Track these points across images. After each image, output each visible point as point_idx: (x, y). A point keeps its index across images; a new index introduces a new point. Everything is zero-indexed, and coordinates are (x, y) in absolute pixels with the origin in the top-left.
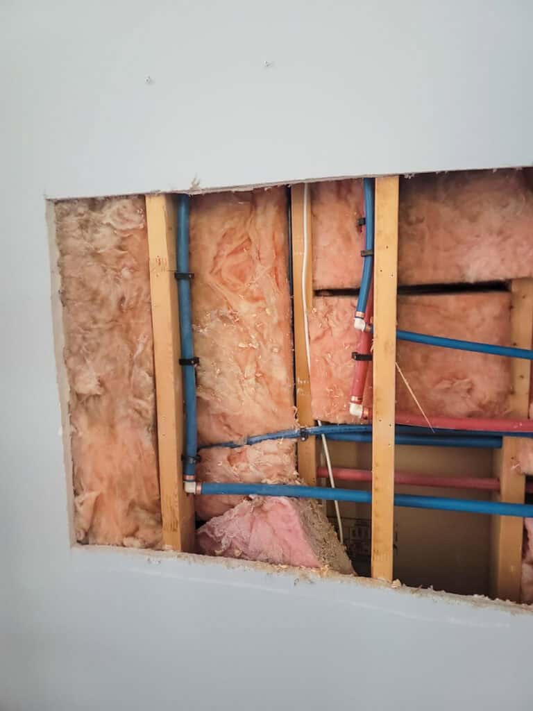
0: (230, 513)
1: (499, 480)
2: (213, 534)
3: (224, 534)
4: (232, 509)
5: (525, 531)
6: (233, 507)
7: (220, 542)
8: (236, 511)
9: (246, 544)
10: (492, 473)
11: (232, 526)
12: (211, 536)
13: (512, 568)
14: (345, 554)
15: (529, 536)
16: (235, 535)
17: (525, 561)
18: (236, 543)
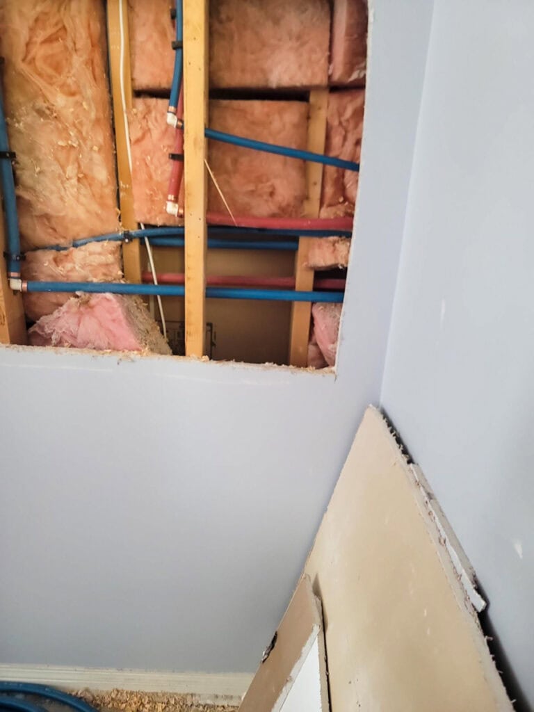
0: (59, 312)
1: (295, 279)
2: (43, 331)
3: (54, 331)
4: (60, 308)
5: (312, 319)
6: (61, 305)
7: (51, 338)
8: (64, 308)
9: (75, 337)
11: (62, 322)
12: (41, 333)
13: (301, 349)
15: (315, 323)
16: (64, 330)
17: (311, 343)
18: (66, 337)
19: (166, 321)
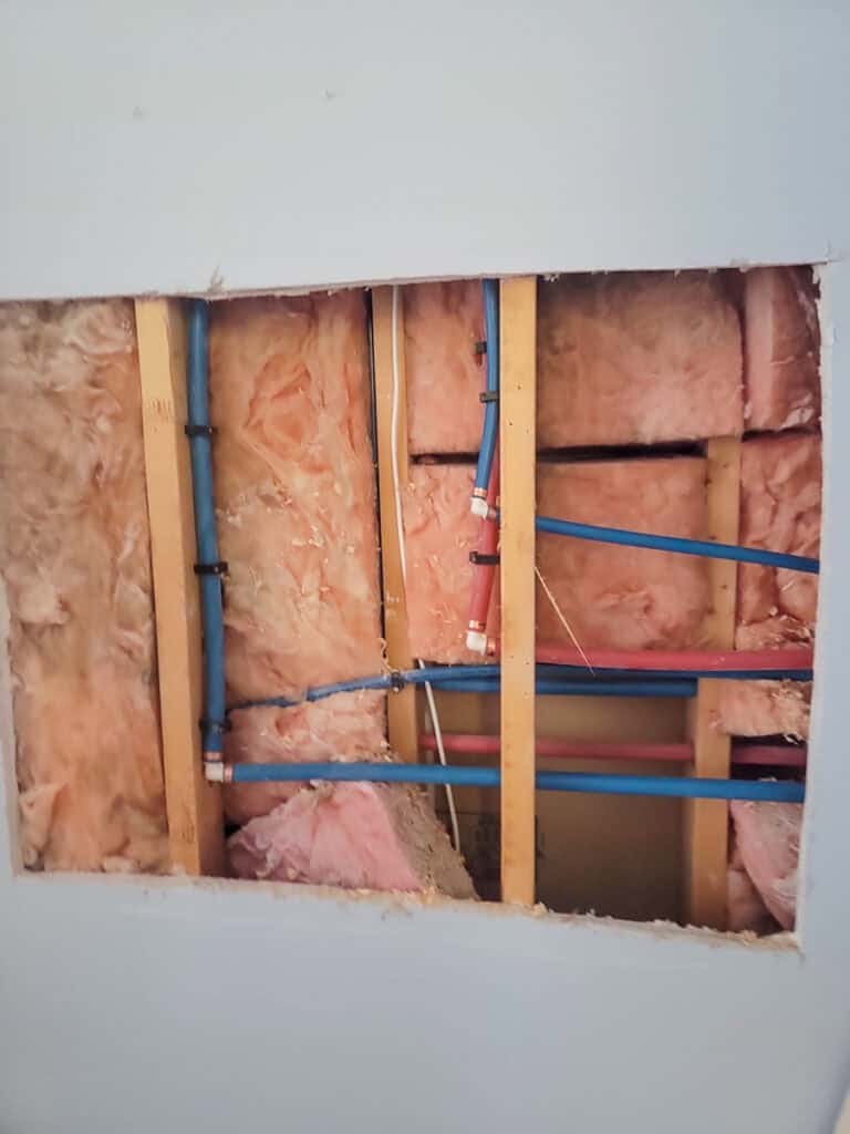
0: (280, 813)
1: (692, 745)
2: (253, 844)
3: (271, 846)
4: (283, 805)
5: (731, 822)
6: (284, 800)
7: (265, 859)
8: (288, 807)
9: (306, 860)
10: (682, 735)
11: (284, 832)
12: (249, 847)
13: (713, 878)
14: (463, 868)
15: (737, 828)
16: (287, 846)
17: (731, 866)
18: (291, 859)
19: (457, 812)
